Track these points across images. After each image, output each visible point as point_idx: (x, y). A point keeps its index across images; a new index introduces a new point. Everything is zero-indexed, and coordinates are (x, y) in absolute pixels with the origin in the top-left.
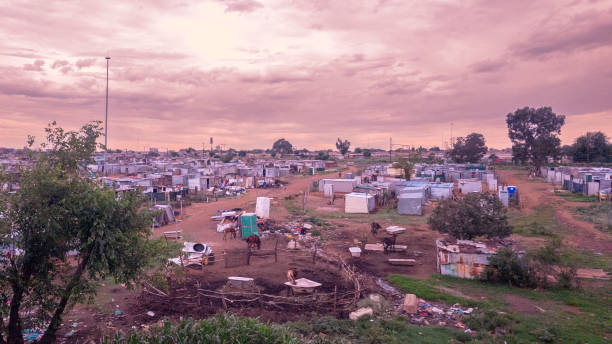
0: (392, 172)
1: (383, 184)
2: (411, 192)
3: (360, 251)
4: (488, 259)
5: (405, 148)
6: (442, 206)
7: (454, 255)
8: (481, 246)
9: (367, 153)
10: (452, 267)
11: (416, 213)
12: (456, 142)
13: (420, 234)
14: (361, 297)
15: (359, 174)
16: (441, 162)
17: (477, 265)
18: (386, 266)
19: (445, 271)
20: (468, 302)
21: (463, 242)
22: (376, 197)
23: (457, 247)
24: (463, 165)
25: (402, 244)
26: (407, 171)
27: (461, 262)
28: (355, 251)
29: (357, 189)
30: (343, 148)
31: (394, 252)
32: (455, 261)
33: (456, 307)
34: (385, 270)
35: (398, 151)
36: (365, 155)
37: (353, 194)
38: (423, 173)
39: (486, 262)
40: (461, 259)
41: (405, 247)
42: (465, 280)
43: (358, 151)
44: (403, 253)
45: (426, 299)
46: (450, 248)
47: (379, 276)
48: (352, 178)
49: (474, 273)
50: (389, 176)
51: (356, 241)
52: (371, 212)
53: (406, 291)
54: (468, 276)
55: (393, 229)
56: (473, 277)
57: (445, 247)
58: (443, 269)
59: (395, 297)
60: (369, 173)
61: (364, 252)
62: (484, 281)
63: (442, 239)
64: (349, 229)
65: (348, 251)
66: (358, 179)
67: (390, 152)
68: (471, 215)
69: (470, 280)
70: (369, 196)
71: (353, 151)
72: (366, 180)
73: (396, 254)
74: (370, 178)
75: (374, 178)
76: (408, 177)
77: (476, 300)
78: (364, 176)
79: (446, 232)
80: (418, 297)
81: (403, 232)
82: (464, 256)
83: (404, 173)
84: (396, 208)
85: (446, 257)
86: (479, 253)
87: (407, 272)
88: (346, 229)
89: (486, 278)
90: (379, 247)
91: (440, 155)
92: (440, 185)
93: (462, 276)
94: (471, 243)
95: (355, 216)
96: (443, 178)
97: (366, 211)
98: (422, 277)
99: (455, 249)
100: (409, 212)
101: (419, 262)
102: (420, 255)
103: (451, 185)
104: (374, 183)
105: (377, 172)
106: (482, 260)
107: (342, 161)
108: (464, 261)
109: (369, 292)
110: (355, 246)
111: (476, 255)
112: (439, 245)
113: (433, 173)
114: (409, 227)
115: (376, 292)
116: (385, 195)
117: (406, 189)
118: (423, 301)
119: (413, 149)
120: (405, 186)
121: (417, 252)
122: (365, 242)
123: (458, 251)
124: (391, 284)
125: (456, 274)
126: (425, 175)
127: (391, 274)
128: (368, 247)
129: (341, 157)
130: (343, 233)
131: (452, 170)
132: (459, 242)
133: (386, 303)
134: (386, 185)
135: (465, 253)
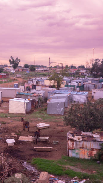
0: (47, 82)
1: (40, 91)
2: (58, 98)
3: (14, 141)
4: (100, 145)
5: (60, 66)
6: (73, 108)
7: (78, 143)
8: (97, 136)
9: (33, 68)
10: (77, 151)
11: (60, 113)
12: (94, 62)
13: (60, 128)
14: (9, 176)
15: (23, 84)
16: (83, 76)
17: (92, 149)
18: (32, 152)
19: (71, 154)
20: (83, 175)
21: (85, 133)
22: (33, 102)
23: (80, 137)
24: (97, 79)
25: (46, 136)
26: (58, 83)
27: (83, 148)
28: (11, 141)
29: (19, 96)
30: (15, 63)
31: (39, 141)
32: (78, 147)
33: (75, 179)
34: (31, 155)
35: (56, 67)
36: (30, 69)
37: (15, 100)
38: (69, 84)
39: (99, 147)
40: (83, 145)
41: (47, 138)
42: (84, 160)
43: (26, 66)
44: (45, 143)
45: (55, 175)
46: (76, 138)
47: (25, 160)
48: (18, 87)
49: (90, 155)
50: (45, 86)
51: (13, 134)
52: (28, 113)
53: (41, 170)
54: (86, 157)
55: (41, 125)
56: (90, 158)
57: (72, 138)
58: (70, 152)
59: (33, 175)
60: (31, 83)
61: (17, 142)
62: (96, 160)
63: (72, 131)
64: (9, 125)
65: (6, 142)
66: (22, 88)
67: (49, 68)
68: (92, 114)
69: (88, 160)
70: (27, 101)
71: (23, 66)
72: (28, 89)
73: (40, 143)
74: (31, 87)
75: (34, 87)
76: (58, 87)
77: (89, 174)
78: (26, 85)
79: (75, 127)
80: (50, 173)
81: (48, 127)
82: (85, 143)
83: (56, 84)
84: (46, 109)
85: (73, 144)
86: (95, 141)
87: (46, 156)
88: (7, 125)
89: (97, 158)
90: (29, 138)
91: (84, 71)
92: (79, 93)
93: (83, 158)
94: (90, 134)
95: (15, 116)
96: (82, 88)
97: (24, 112)
98: (55, 160)
99: (79, 139)
100: (55, 113)
101: (56, 148)
102: (58, 144)
103: (86, 93)
104: (33, 91)
105: (37, 82)
106: (96, 146)
107: (13, 74)
108: (84, 147)
109: (14, 171)
110: (11, 138)
111: (92, 143)
112: (69, 136)
113: (76, 84)
114: (53, 124)
115: (20, 172)
116: (40, 100)
117: (56, 95)
118: (53, 176)
119: (67, 66)
120: (55, 94)
121: (55, 142)
122: (19, 135)
123: (81, 140)
124: (33, 165)
125: (78, 156)
126: (71, 86)
127: (34, 158)
128: (21, 139)
129: (13, 71)
130: (4, 128)
131: (90, 82)
132: (83, 133)
133: (27, 179)
134: (41, 93)
135: (85, 141)
